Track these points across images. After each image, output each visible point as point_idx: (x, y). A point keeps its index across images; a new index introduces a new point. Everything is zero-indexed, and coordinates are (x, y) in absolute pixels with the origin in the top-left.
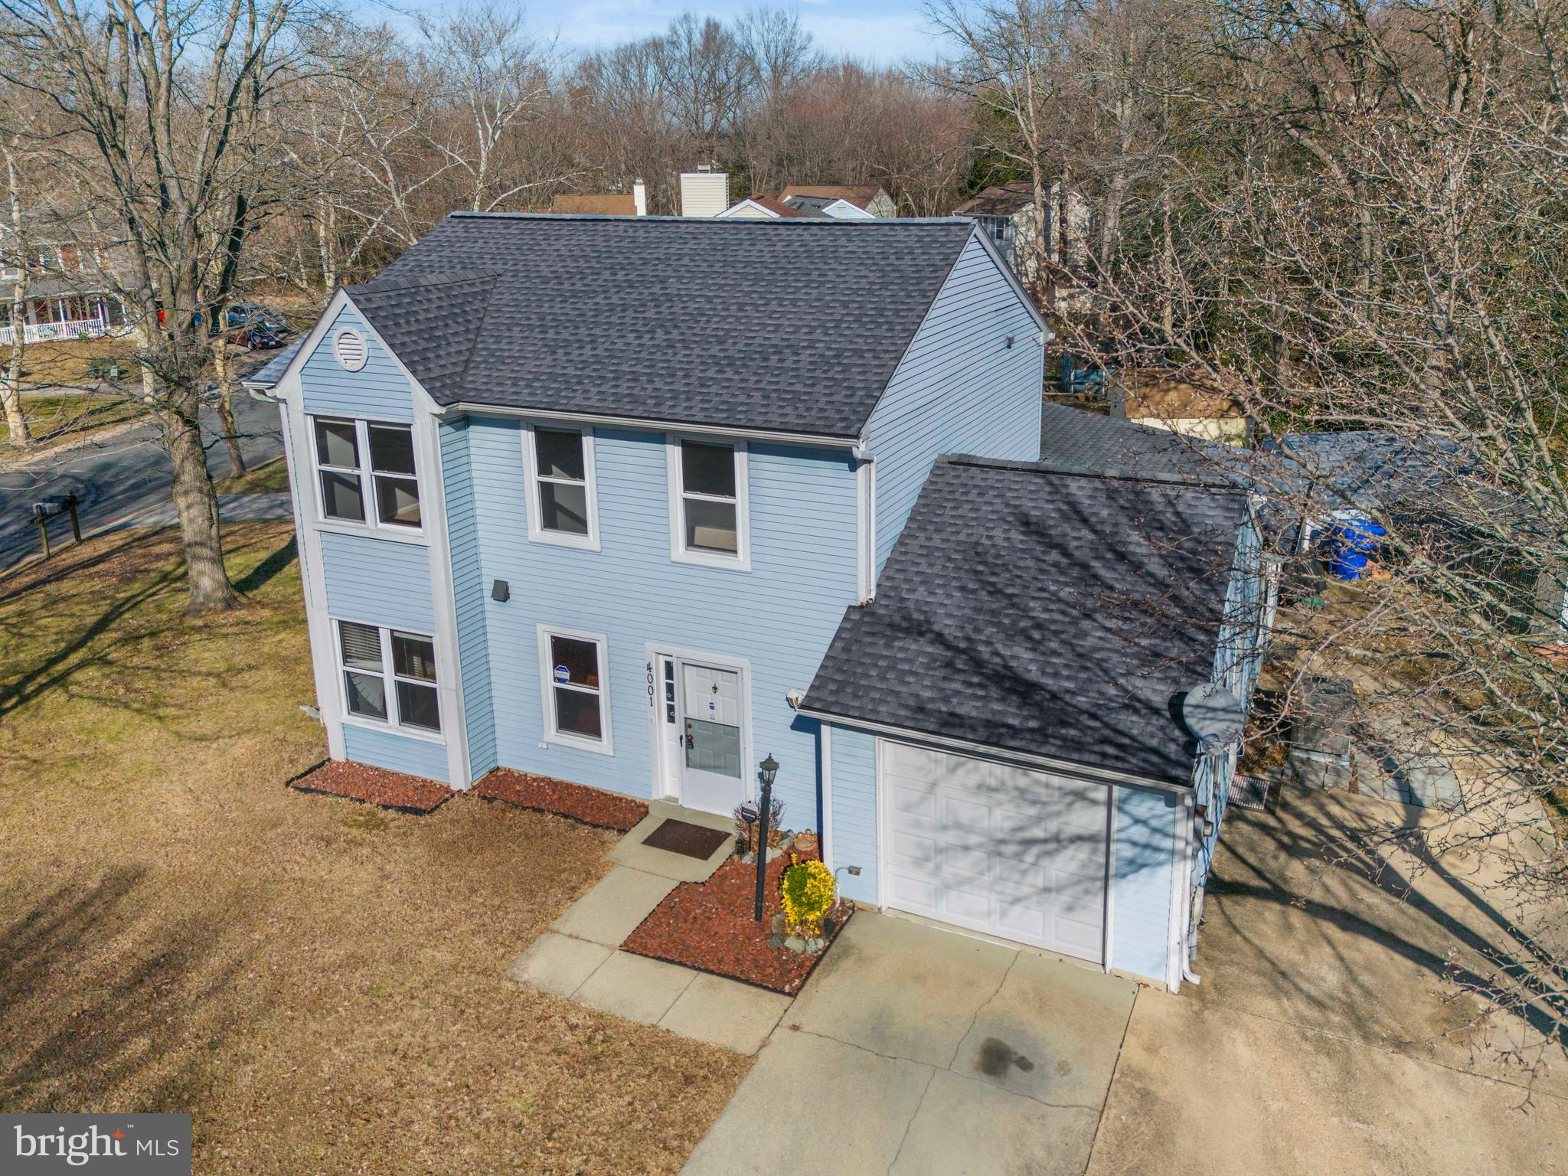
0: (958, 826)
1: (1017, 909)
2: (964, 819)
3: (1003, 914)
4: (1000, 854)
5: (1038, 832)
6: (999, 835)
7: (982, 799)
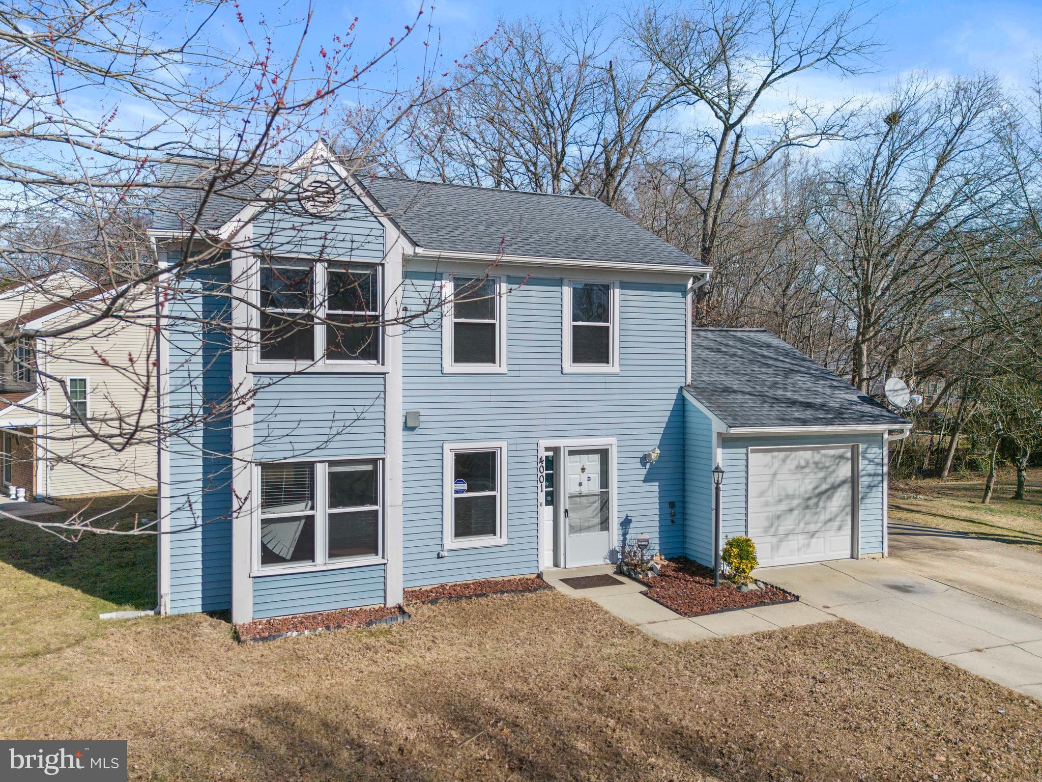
0: (788, 496)
1: (814, 540)
2: (790, 492)
3: (808, 545)
4: (807, 507)
5: (824, 487)
6: (807, 496)
7: (799, 476)
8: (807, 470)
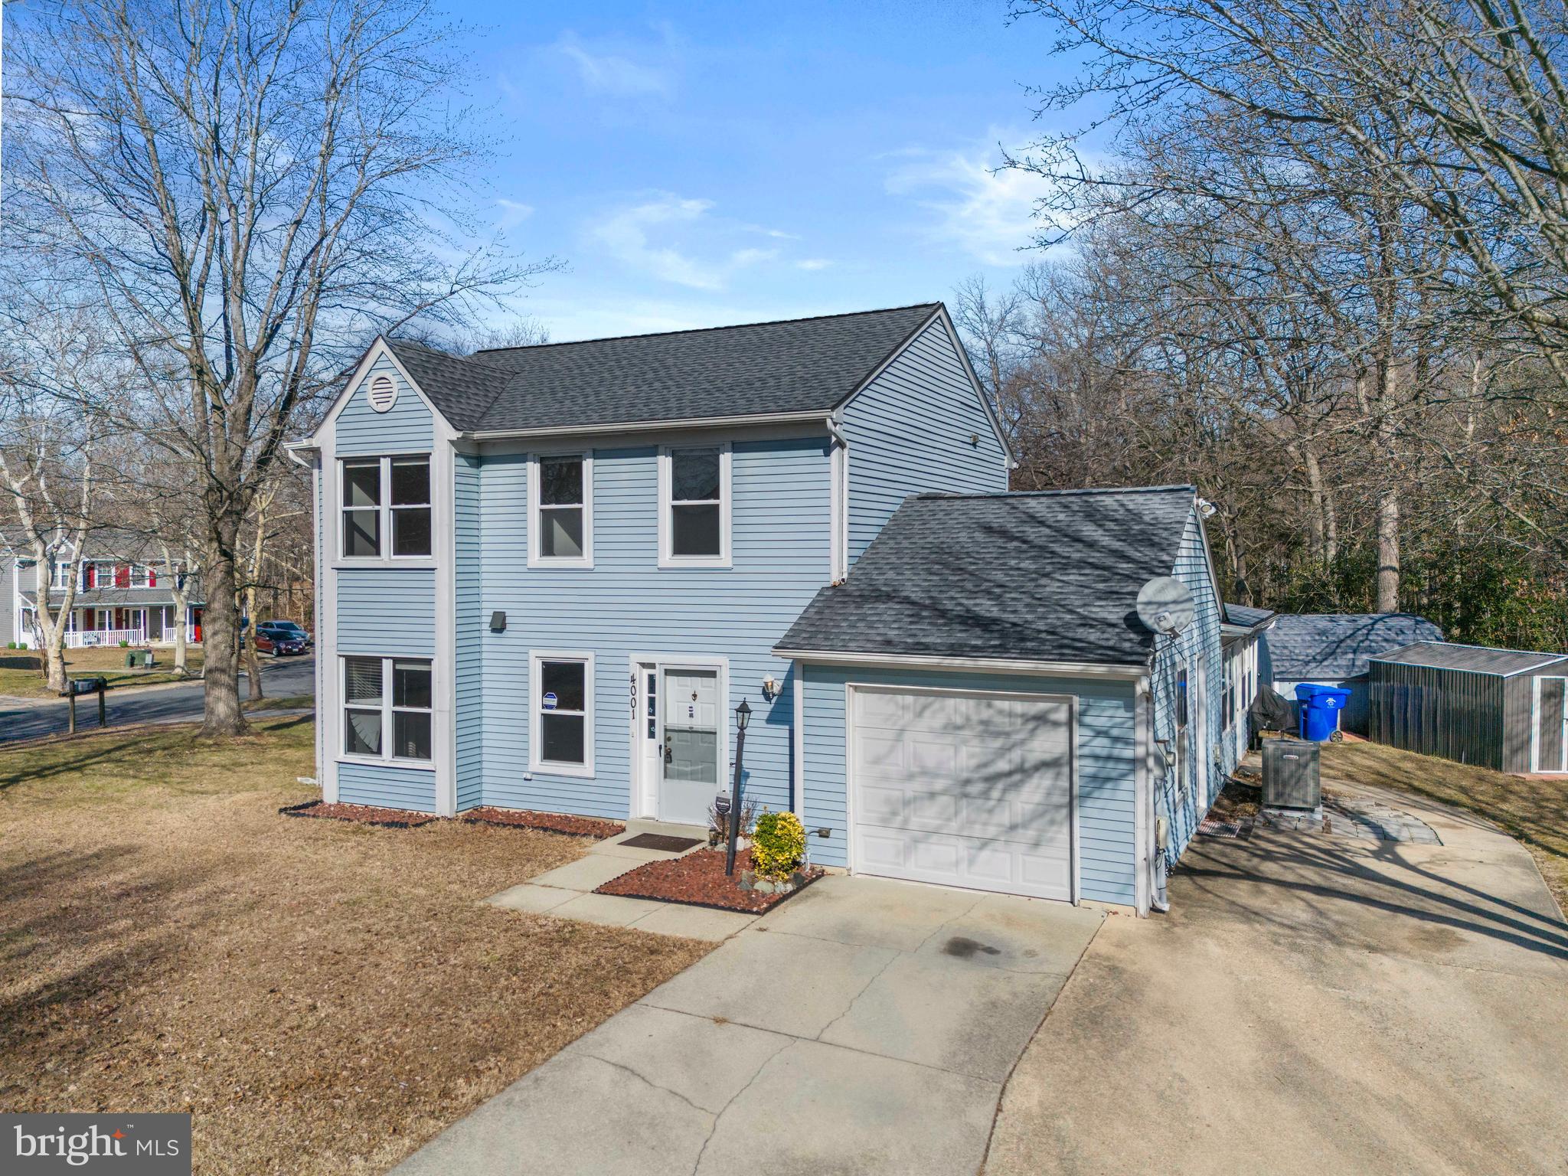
0: (924, 772)
1: (985, 854)
2: (930, 763)
3: (971, 862)
4: (966, 796)
5: (1003, 766)
6: (965, 775)
7: (949, 739)
8: (966, 733)
